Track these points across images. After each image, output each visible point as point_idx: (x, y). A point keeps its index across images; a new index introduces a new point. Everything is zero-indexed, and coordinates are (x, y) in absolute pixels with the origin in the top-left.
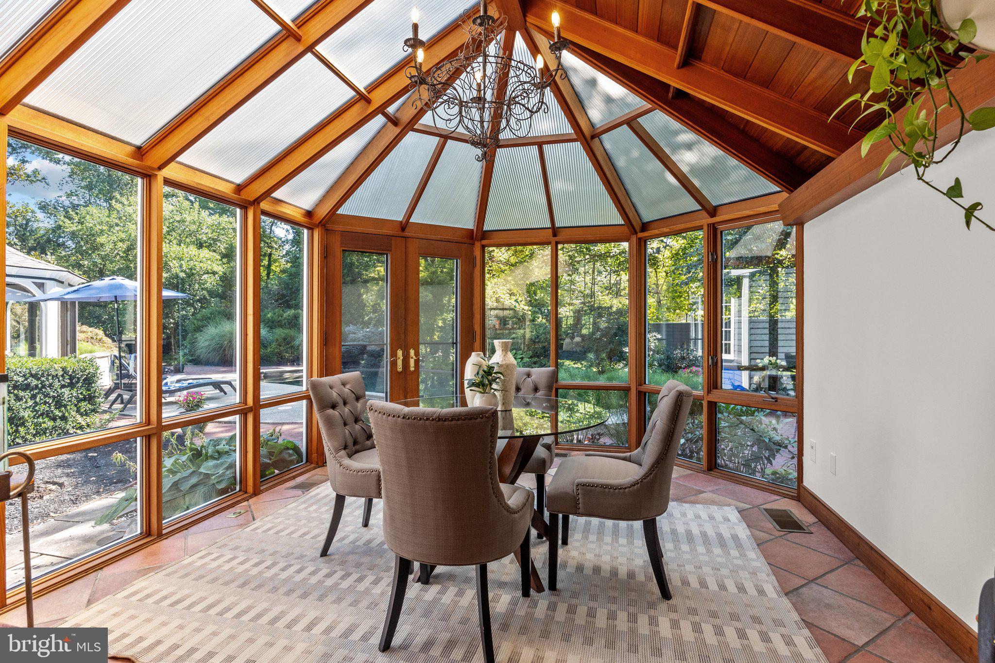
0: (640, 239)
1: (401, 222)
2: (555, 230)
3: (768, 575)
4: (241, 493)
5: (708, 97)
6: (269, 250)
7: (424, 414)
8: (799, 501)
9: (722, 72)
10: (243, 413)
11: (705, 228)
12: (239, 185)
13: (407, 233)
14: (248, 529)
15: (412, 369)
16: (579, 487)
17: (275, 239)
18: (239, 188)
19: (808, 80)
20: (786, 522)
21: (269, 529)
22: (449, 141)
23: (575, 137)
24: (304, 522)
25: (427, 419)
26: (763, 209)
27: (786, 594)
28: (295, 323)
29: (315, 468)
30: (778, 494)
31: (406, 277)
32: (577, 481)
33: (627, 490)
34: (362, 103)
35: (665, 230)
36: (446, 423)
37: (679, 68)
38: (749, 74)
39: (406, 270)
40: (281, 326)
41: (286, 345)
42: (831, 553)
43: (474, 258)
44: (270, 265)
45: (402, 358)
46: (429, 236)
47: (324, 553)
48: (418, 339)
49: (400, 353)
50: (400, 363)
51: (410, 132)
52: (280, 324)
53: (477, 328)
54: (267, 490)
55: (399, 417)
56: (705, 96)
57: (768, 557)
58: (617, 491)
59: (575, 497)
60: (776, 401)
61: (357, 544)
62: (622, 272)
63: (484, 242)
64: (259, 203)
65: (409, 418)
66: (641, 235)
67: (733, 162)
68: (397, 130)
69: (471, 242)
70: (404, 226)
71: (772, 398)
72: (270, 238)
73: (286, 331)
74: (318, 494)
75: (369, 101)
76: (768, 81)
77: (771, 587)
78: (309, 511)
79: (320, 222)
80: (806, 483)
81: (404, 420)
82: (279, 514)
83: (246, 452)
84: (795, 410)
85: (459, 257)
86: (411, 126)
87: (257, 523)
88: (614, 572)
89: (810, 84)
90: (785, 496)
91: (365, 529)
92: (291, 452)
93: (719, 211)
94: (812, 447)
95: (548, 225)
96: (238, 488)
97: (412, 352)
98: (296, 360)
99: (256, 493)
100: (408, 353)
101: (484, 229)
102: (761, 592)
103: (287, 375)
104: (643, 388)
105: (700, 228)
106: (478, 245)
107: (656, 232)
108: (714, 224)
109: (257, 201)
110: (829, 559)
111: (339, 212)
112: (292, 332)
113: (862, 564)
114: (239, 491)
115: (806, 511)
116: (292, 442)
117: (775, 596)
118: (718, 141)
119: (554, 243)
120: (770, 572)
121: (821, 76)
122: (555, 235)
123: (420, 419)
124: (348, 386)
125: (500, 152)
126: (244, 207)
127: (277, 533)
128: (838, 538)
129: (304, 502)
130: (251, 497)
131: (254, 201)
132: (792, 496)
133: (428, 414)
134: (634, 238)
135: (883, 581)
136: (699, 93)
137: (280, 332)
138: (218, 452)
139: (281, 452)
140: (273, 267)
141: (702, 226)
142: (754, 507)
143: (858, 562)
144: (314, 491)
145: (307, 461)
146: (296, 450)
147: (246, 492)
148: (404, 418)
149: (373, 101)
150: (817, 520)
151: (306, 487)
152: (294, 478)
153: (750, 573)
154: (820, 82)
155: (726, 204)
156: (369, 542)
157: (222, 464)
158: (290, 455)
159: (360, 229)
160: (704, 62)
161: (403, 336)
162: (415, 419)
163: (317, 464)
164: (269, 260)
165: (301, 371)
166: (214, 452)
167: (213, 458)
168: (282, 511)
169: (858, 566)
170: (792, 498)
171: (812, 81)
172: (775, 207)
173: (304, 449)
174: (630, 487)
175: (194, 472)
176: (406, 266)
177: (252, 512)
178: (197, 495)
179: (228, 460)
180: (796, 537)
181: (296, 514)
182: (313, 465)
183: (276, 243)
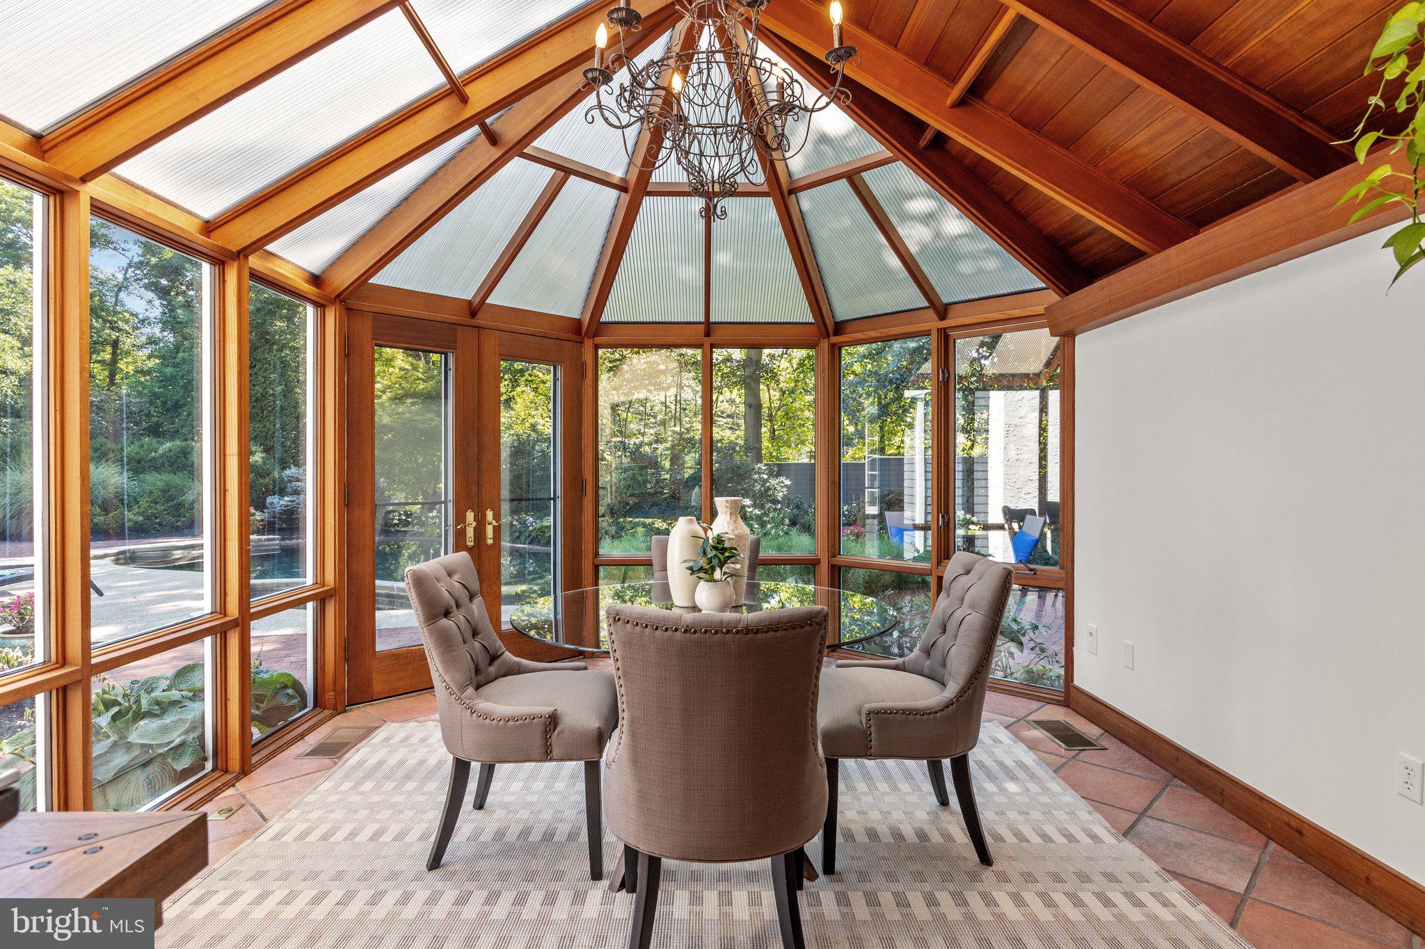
0: (833, 345)
1: (470, 302)
2: (709, 327)
3: (1090, 813)
4: (217, 774)
5: (989, 152)
6: (114, 335)
7: (721, 623)
8: (1068, 707)
9: (1010, 119)
10: (220, 633)
11: (934, 334)
12: (207, 222)
13: (481, 320)
14: (265, 838)
15: (490, 542)
16: (871, 716)
17: (127, 315)
18: (209, 227)
19: (1128, 146)
20: (1072, 739)
21: (306, 833)
22: (572, 178)
23: (765, 188)
24: (363, 814)
25: (728, 632)
26: (1018, 313)
27: (1125, 835)
28: (184, 463)
29: (333, 716)
30: (1038, 699)
31: (479, 391)
32: (868, 706)
33: (939, 714)
34: (452, 101)
35: (873, 334)
36: (759, 636)
37: (954, 106)
38: (1047, 127)
39: (479, 383)
40: (157, 469)
41: (167, 501)
42: (1143, 774)
43: (584, 365)
44: (114, 361)
45: (474, 524)
46: (513, 327)
47: (435, 862)
48: (499, 493)
49: (470, 516)
50: (470, 532)
51: (517, 158)
52: (156, 466)
53: (588, 475)
54: (262, 762)
55: (676, 630)
56: (986, 150)
57: (1075, 786)
58: (925, 717)
59: (865, 732)
60: (1035, 574)
61: (482, 839)
62: (726, 389)
63: (598, 340)
64: (246, 257)
65: (695, 632)
66: (834, 339)
67: (987, 242)
68: (496, 153)
69: (578, 338)
70: (474, 309)
71: (1031, 570)
72: (116, 313)
73: (165, 477)
74: (362, 762)
75: (464, 100)
76: (1070, 140)
77: (1100, 828)
78: (363, 793)
79: (339, 296)
80: (1078, 682)
81: (687, 635)
82: (309, 803)
83: (225, 700)
84: (1061, 585)
85: (560, 363)
86: (519, 148)
87: (276, 827)
88: (898, 836)
89: (1131, 151)
90: (1049, 701)
91: (481, 813)
92: (290, 691)
93: (951, 313)
94: (1091, 634)
95: (702, 319)
96: (209, 765)
97: (490, 515)
98: (190, 526)
99: (245, 770)
100: (484, 516)
101: (603, 319)
102: (1095, 838)
103: (178, 554)
104: (838, 560)
105: (927, 333)
106: (588, 344)
107: (859, 336)
108: (945, 329)
109: (242, 254)
110: (1145, 782)
111: (370, 281)
112: (176, 479)
113: (1184, 785)
114: (213, 771)
115: (1083, 720)
116: (290, 675)
117: (1113, 841)
118: (978, 215)
119: (707, 346)
120: (1091, 808)
121: (1151, 140)
122: (708, 334)
123: (717, 632)
124: (456, 577)
125: (647, 201)
126: (220, 261)
127: (325, 837)
128: (1140, 753)
129: (346, 777)
130: (237, 779)
131: (239, 252)
132: (1058, 701)
133: (729, 623)
134: (825, 345)
135: (1221, 804)
136: (978, 145)
137: (155, 480)
138: (158, 703)
139: (277, 692)
140: (121, 365)
141: (930, 330)
142: (1020, 720)
143: (1177, 781)
144: (354, 757)
145: (316, 705)
146: (297, 686)
147: (226, 771)
148: (686, 631)
149: (472, 100)
150: (1102, 731)
151: (333, 750)
152: (302, 736)
153: (1067, 813)
154: (1144, 150)
155: (962, 302)
156: (500, 835)
157: (176, 723)
158: (290, 697)
159: (405, 311)
160: (986, 102)
161: (475, 489)
162: (706, 632)
163: (335, 709)
164: (114, 354)
165: (201, 546)
166: (150, 705)
167: (149, 714)
168: (311, 798)
169: (1181, 787)
170: (1058, 703)
171: (1135, 148)
172: (1040, 309)
173: (308, 685)
174: (942, 710)
175: (115, 744)
176: (479, 374)
177: (252, 805)
178: (132, 786)
179: (190, 715)
180: (1088, 755)
181: (340, 800)
182: (327, 712)
183: (127, 322)
